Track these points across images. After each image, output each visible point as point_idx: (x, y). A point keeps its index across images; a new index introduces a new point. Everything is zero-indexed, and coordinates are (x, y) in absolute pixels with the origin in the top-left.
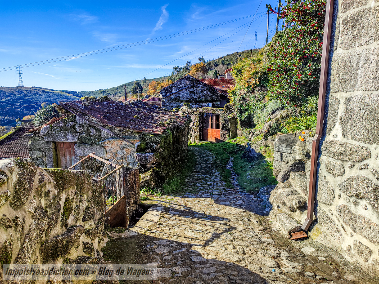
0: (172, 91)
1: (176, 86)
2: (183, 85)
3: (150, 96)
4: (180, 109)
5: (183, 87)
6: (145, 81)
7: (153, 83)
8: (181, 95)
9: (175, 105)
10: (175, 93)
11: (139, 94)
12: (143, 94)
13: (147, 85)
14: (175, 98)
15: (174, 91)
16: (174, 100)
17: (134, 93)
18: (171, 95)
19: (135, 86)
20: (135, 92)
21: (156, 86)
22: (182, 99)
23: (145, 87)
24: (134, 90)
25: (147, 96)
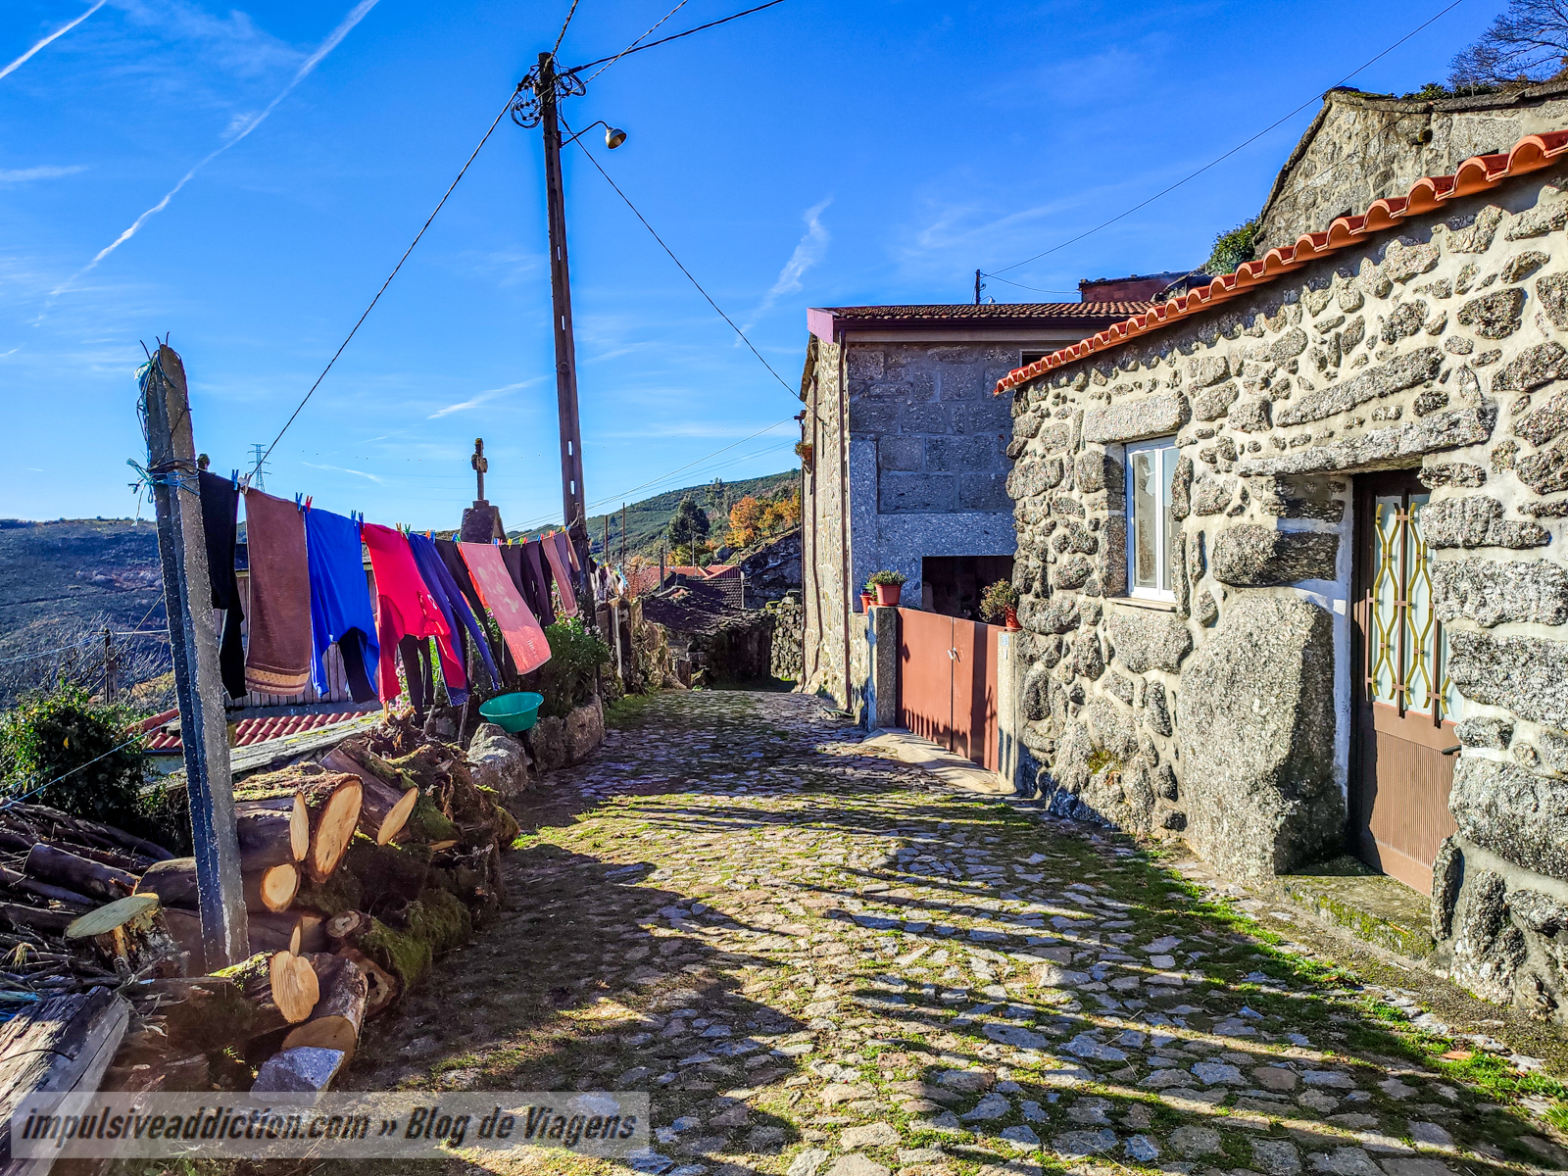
0: (767, 563)
1: (775, 554)
2: (791, 550)
3: (734, 549)
4: (780, 605)
5: (790, 554)
6: (720, 489)
7: (748, 503)
8: (786, 572)
9: (772, 594)
10: (774, 568)
11: (695, 543)
12: (710, 543)
13: (725, 506)
14: (774, 580)
15: (772, 563)
16: (772, 582)
17: (676, 542)
18: (764, 573)
19: (680, 515)
20: (680, 536)
21: (757, 514)
22: (788, 581)
23: (718, 515)
24: (676, 530)
25: (723, 549)
